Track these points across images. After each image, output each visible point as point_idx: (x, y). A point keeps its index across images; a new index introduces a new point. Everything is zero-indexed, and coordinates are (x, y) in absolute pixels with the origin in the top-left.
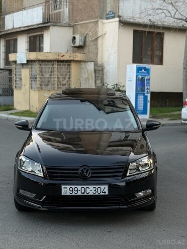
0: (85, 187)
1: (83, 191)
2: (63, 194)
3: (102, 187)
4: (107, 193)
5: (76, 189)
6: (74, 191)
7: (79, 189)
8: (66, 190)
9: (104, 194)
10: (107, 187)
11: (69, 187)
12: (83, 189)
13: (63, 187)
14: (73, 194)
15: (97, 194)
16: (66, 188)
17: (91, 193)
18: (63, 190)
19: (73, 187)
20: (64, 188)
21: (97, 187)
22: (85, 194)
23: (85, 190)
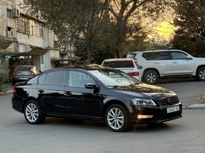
2: (167, 113)
7: (172, 109)
9: (178, 110)
11: (169, 108)
14: (171, 112)
18: (167, 110)
22: (174, 111)
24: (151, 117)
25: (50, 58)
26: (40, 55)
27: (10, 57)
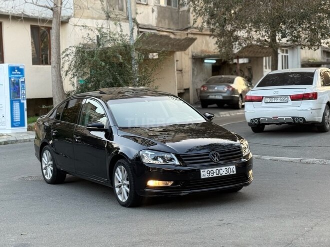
0: (219, 169)
1: (217, 173)
2: (202, 177)
3: (231, 167)
4: (235, 173)
5: (212, 172)
6: (211, 174)
7: (215, 171)
8: (205, 174)
9: (233, 173)
10: (234, 166)
11: (206, 170)
12: (217, 171)
13: (201, 171)
14: (211, 176)
15: (228, 174)
16: (205, 171)
17: (224, 174)
18: (202, 173)
19: (210, 170)
20: (203, 172)
21: (227, 167)
22: (220, 175)
23: (219, 172)
24: (170, 184)
25: (299, 60)
26: (262, 58)
27: (215, 61)
